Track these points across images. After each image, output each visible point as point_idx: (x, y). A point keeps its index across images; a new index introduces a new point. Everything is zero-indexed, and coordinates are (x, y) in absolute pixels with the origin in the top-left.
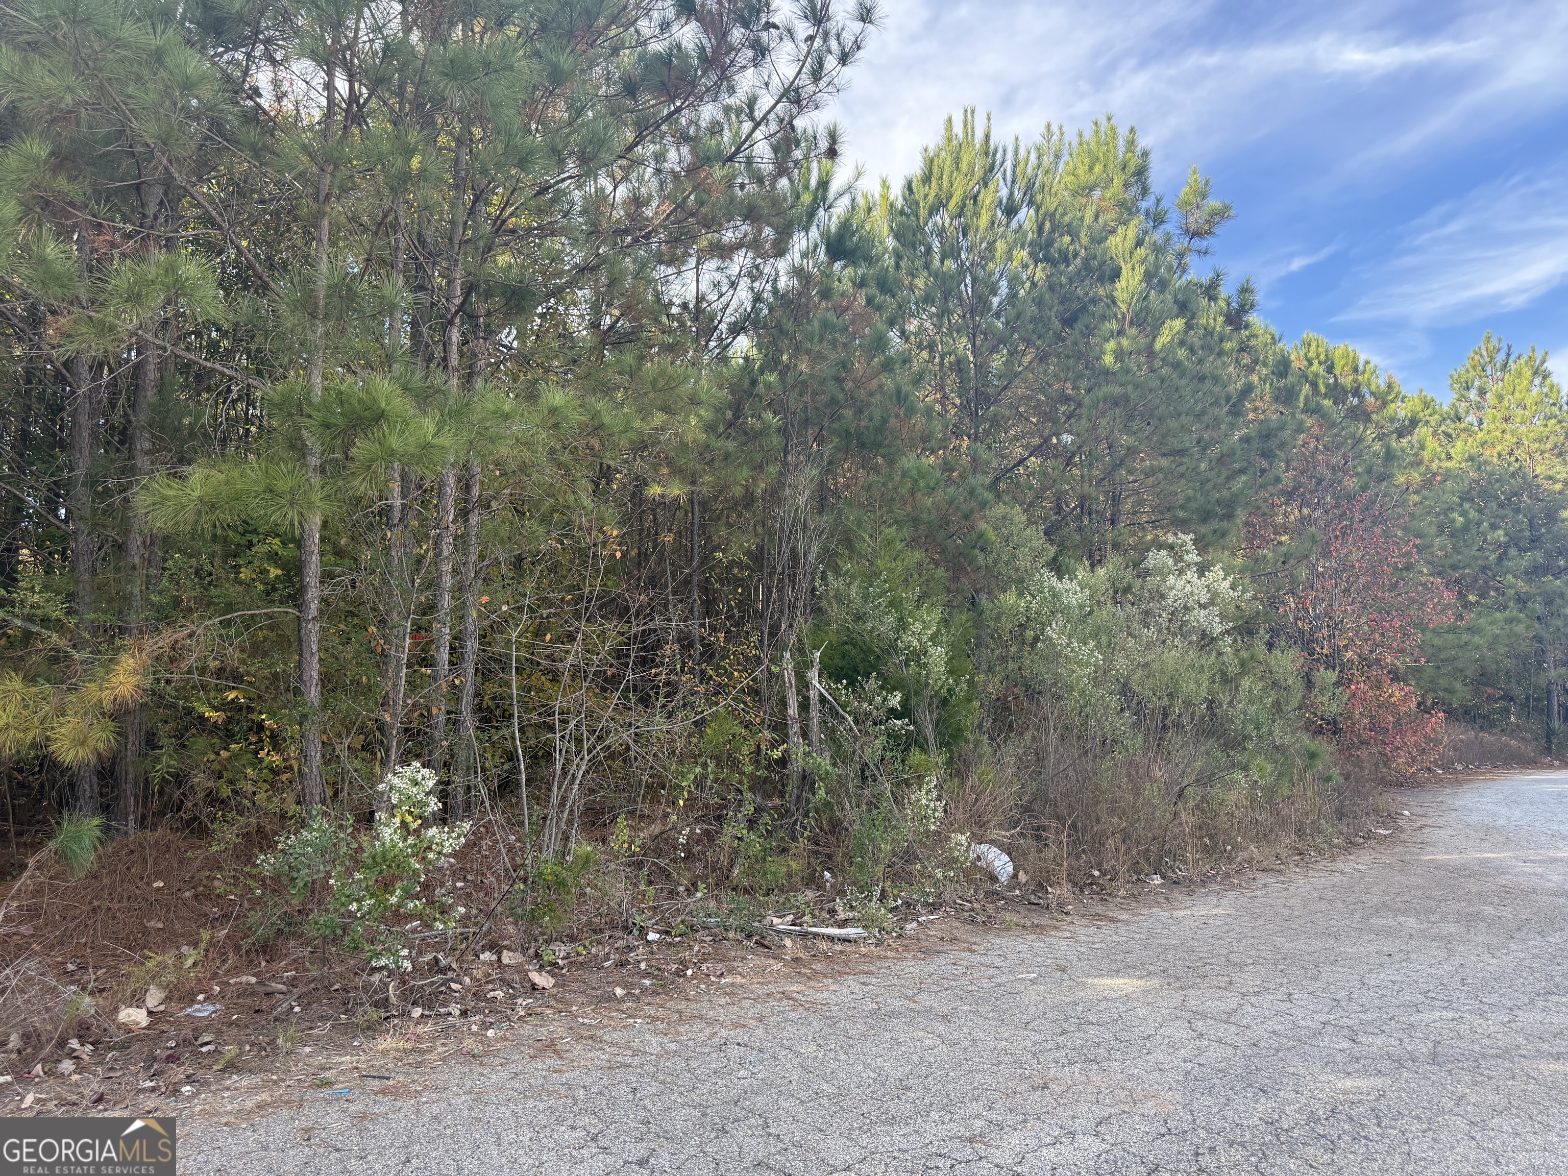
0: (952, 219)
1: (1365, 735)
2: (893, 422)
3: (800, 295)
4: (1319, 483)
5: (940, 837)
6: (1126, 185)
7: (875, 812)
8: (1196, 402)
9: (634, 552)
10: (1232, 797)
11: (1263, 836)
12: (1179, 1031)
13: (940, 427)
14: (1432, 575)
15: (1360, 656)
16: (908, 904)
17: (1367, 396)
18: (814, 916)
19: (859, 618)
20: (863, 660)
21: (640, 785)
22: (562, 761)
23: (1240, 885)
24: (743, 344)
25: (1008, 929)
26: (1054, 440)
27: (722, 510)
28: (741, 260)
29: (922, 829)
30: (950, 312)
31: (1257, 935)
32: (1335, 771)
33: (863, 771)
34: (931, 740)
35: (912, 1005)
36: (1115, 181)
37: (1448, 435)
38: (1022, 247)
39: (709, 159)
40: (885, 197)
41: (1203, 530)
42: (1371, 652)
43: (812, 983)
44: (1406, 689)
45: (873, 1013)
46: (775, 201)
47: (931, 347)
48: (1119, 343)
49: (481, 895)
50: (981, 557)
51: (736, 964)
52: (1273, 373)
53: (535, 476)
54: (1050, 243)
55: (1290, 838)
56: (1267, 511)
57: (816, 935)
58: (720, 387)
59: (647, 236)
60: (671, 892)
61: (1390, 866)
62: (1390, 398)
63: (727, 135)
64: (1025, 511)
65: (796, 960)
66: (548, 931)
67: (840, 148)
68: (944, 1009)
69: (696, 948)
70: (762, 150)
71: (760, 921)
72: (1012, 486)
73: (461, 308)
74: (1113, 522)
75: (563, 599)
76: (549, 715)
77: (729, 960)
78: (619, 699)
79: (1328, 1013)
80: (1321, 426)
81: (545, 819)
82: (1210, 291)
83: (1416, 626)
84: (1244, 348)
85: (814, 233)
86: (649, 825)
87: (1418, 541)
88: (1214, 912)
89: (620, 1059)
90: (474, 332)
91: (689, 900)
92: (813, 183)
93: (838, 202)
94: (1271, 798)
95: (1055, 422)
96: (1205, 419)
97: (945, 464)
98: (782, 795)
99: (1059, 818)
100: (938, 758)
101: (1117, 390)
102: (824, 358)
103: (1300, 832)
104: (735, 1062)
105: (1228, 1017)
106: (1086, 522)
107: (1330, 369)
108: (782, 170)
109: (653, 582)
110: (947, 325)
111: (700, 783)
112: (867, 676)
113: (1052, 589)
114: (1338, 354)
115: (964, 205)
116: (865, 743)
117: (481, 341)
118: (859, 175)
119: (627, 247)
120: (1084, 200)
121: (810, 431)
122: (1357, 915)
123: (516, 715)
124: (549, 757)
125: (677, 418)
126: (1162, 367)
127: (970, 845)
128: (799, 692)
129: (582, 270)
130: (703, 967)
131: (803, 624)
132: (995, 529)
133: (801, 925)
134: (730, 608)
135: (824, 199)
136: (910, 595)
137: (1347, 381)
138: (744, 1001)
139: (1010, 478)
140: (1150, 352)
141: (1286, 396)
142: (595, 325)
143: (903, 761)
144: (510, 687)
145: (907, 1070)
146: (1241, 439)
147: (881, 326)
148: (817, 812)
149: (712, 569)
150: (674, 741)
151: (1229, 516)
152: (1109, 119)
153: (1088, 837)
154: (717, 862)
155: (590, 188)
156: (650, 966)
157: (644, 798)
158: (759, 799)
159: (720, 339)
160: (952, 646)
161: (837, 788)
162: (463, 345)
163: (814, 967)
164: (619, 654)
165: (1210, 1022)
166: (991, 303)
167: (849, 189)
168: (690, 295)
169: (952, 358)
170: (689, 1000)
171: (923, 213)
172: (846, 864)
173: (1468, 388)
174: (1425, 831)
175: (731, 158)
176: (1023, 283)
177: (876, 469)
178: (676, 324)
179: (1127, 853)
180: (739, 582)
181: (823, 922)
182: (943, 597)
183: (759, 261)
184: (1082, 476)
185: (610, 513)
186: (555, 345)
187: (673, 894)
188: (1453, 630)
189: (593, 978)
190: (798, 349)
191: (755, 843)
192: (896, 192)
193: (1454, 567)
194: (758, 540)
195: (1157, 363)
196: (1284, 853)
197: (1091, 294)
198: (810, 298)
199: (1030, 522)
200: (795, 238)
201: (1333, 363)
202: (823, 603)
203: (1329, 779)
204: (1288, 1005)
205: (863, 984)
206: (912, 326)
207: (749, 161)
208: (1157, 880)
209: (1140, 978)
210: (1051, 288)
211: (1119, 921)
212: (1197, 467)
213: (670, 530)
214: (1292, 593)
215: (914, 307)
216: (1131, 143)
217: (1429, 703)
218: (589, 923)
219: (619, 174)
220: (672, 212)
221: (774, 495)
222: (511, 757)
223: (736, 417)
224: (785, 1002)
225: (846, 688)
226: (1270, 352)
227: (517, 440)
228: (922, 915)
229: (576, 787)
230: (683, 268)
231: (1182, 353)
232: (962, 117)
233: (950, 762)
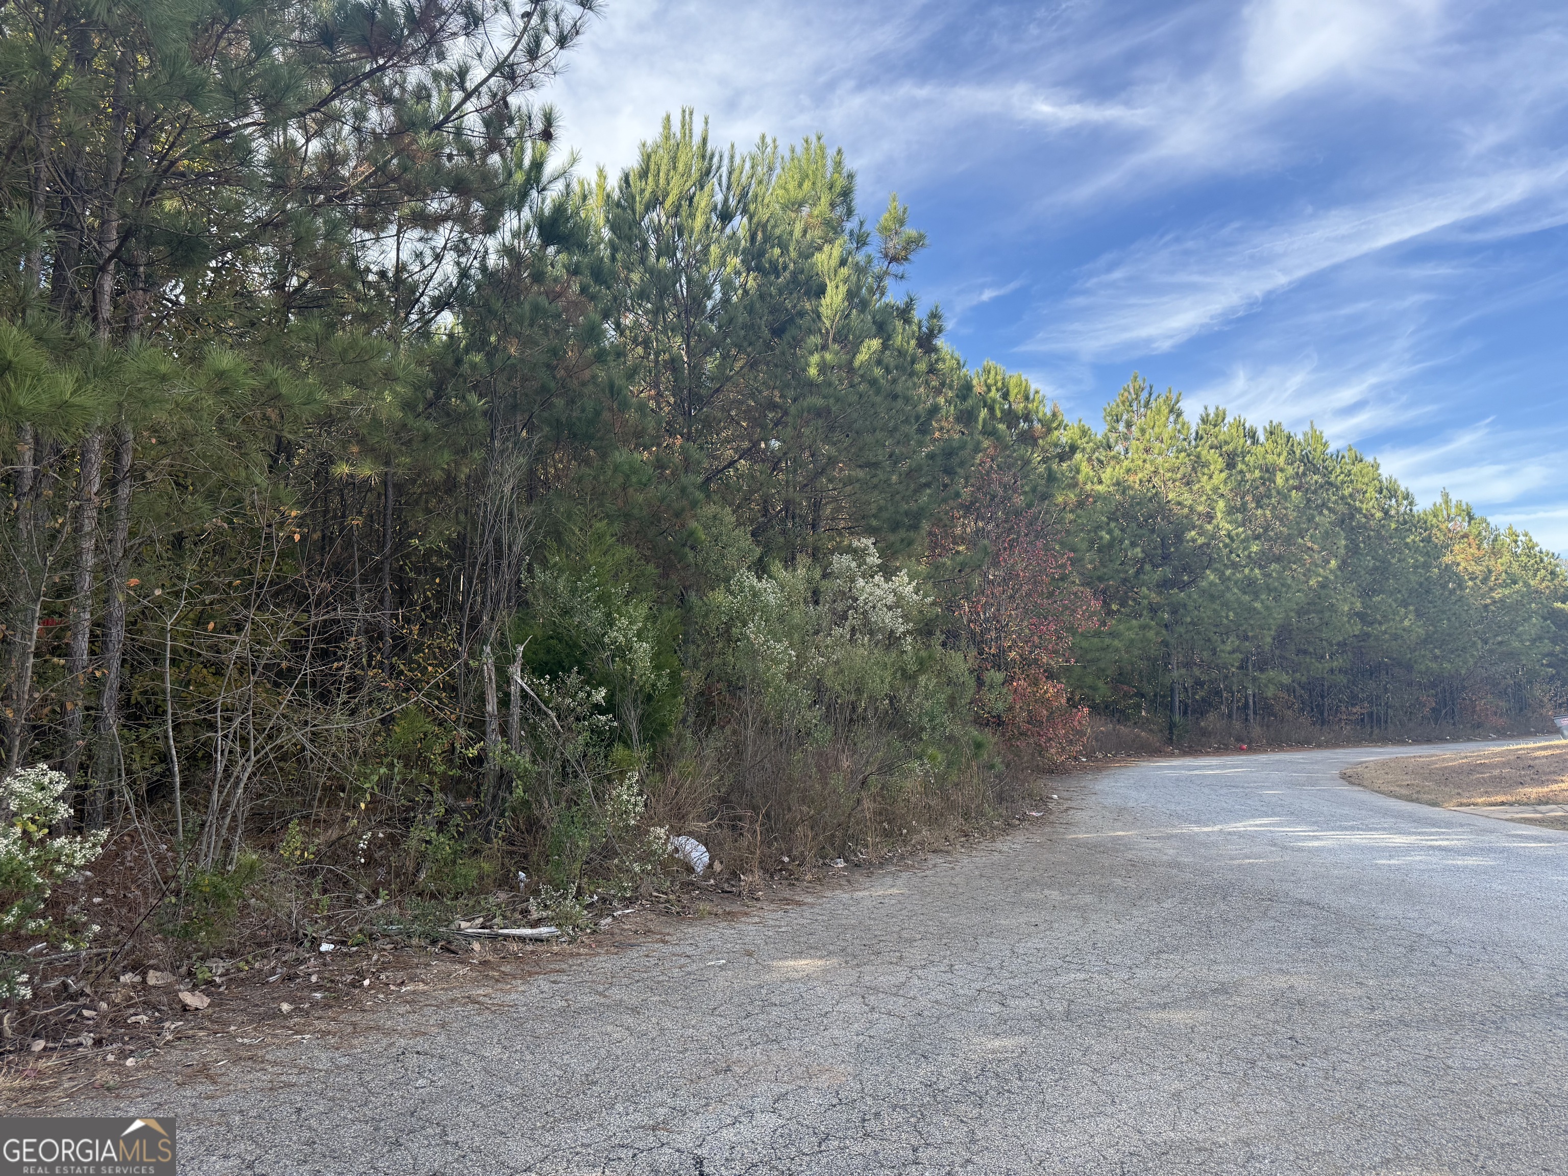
0: (668, 218)
1: (1024, 727)
2: (606, 415)
3: (510, 275)
4: (992, 499)
5: (640, 831)
6: (833, 205)
7: (574, 809)
8: (890, 418)
9: (317, 536)
10: (909, 784)
11: (934, 820)
12: (853, 1006)
13: (653, 423)
14: (1082, 585)
15: (1021, 656)
16: (603, 900)
17: (1035, 423)
18: (505, 917)
19: (566, 612)
20: (568, 655)
21: (316, 788)
22: (224, 762)
23: (913, 866)
24: (447, 320)
25: (701, 918)
26: (763, 445)
27: (421, 494)
28: (445, 234)
29: (621, 824)
30: (665, 312)
31: (925, 911)
32: (997, 760)
33: (564, 768)
34: (635, 736)
35: (602, 1000)
36: (823, 200)
37: (1100, 462)
38: (736, 254)
39: (414, 124)
40: (601, 187)
41: (892, 538)
42: (1031, 653)
43: (500, 986)
44: (1058, 686)
45: (562, 1011)
46: (487, 176)
47: (646, 343)
48: (822, 357)
49: (124, 911)
50: (691, 555)
51: (418, 971)
52: (957, 396)
53: (199, 447)
54: (761, 253)
55: (955, 821)
56: (948, 523)
57: (506, 937)
58: (420, 363)
59: (343, 197)
60: (348, 900)
61: (1040, 845)
62: (1054, 425)
63: (435, 102)
64: (734, 512)
65: (484, 963)
66: (204, 947)
67: (555, 131)
68: (634, 1002)
69: (375, 957)
70: (473, 123)
71: (446, 926)
72: (723, 487)
73: (115, 254)
74: (814, 527)
75: (230, 583)
76: (209, 712)
77: (412, 968)
78: (293, 694)
79: (983, 981)
80: (995, 447)
81: (202, 825)
82: (905, 313)
83: (1068, 630)
84: (932, 370)
85: (526, 213)
86: (326, 830)
87: (1072, 555)
88: (890, 891)
89: (283, 1078)
90: (132, 282)
91: (369, 908)
92: (527, 162)
93: (552, 186)
94: (942, 785)
95: (763, 427)
96: (897, 435)
97: (658, 461)
98: (477, 795)
99: (755, 808)
100: (641, 753)
101: (819, 402)
102: (536, 344)
103: (966, 816)
104: (413, 1072)
105: (897, 990)
106: (790, 525)
107: (1005, 396)
108: (493, 146)
109: (338, 569)
110: (661, 323)
111: (384, 784)
112: (569, 671)
113: (752, 587)
114: (1012, 383)
115: (680, 205)
116: (567, 739)
117: (141, 292)
118: (574, 161)
119: (319, 206)
120: (793, 215)
121: (519, 418)
122: (1011, 890)
123: (170, 711)
124: (209, 758)
125: (370, 393)
126: (860, 383)
127: (668, 838)
128: (499, 688)
129: (265, 225)
130: (383, 977)
131: (506, 617)
132: (705, 528)
133: (491, 927)
134: (427, 599)
135: (538, 180)
136: (619, 590)
137: (1019, 407)
138: (425, 1009)
139: (721, 479)
140: (849, 368)
141: (967, 418)
142: (278, 286)
143: (606, 757)
144: (163, 681)
145: (594, 1065)
146: (927, 456)
147: (597, 317)
148: (514, 811)
149: (407, 556)
150: (356, 740)
151: (915, 527)
152: (819, 139)
153: (780, 825)
154: (402, 867)
155: (278, 138)
156: (323, 979)
157: (321, 801)
158: (450, 800)
159: (422, 312)
160: (659, 641)
161: (536, 786)
162: (118, 295)
163: (503, 969)
164: (295, 646)
165: (881, 996)
166: (705, 306)
167: (563, 174)
168: (390, 262)
169: (667, 356)
170: (365, 1011)
171: (639, 208)
172: (542, 863)
173: (1118, 421)
174: (1071, 812)
175: (439, 127)
176: (736, 290)
177: (587, 462)
178: (372, 293)
179: (813, 839)
180: (437, 571)
181: (515, 923)
182: (654, 593)
183: (466, 235)
184: (787, 482)
185: (289, 493)
186: (231, 303)
187: (350, 902)
188: (1097, 634)
189: (256, 995)
190: (507, 332)
191: (445, 845)
192: (613, 183)
193: (1100, 579)
194: (459, 528)
195: (857, 380)
196: (952, 837)
197: (798, 307)
198: (520, 280)
199: (739, 524)
200: (507, 216)
201: (1008, 391)
202: (529, 596)
203: (992, 767)
204: (950, 975)
205: (554, 982)
206: (628, 320)
207: (459, 132)
208: (841, 864)
209: (821, 958)
210: (762, 297)
211: (805, 904)
212: (890, 479)
213: (360, 513)
214: (967, 599)
215: (629, 302)
216: (838, 164)
217: (1077, 698)
218: (253, 936)
219: (313, 127)
220: (371, 175)
221: (478, 481)
222: (164, 758)
223: (438, 396)
224: (470, 1007)
225: (550, 683)
226: (955, 377)
227: (177, 405)
228: (617, 910)
229: (240, 791)
230: (382, 235)
231: (878, 372)
232: (680, 117)
233: (653, 757)
